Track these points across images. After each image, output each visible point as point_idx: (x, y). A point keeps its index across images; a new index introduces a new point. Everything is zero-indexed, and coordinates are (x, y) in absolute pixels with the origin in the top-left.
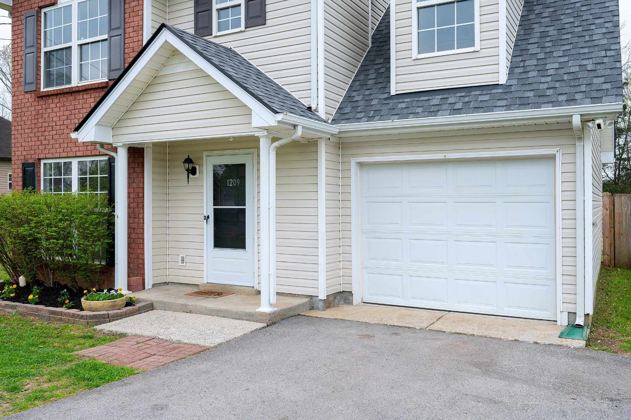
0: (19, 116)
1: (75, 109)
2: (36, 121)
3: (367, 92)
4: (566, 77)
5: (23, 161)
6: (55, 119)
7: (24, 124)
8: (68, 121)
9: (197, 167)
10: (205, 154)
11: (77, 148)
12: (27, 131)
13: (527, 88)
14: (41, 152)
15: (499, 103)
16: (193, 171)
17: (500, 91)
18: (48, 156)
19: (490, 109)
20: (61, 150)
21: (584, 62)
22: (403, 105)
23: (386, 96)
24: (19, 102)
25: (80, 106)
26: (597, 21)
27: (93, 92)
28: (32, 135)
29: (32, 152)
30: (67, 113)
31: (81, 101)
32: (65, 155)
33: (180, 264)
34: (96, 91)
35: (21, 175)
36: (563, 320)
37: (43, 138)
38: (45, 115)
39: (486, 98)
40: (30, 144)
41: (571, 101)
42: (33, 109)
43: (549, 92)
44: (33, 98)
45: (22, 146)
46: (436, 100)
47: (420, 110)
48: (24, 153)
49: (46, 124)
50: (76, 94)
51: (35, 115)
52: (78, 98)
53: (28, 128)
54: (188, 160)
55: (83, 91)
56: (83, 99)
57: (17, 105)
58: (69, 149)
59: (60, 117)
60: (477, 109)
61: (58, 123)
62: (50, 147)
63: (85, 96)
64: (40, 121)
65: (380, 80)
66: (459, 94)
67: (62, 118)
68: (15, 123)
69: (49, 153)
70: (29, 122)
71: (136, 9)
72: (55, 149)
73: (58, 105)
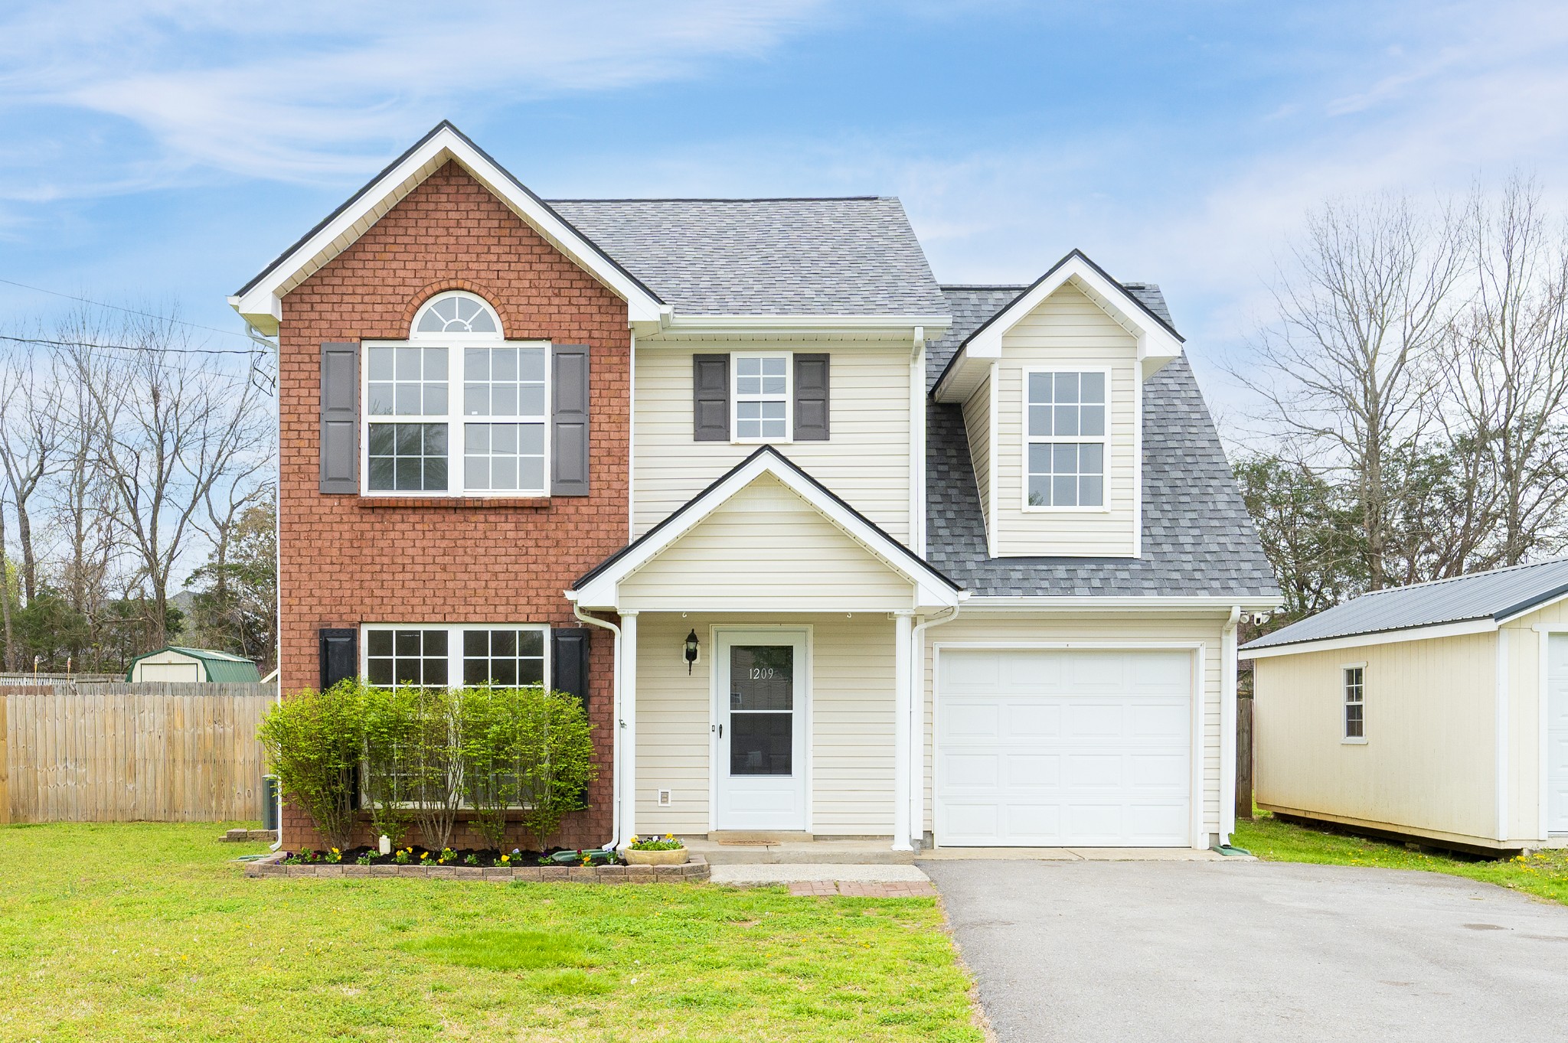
0: (302, 538)
1: (464, 538)
2: (356, 552)
3: (949, 549)
4: (1208, 557)
5: (318, 627)
6: (410, 551)
7: (320, 554)
8: (447, 558)
9: (698, 648)
10: (713, 628)
11: (471, 609)
12: (327, 568)
13: (1170, 566)
14: (369, 611)
15: (1146, 584)
16: (691, 655)
17: (1139, 567)
18: (390, 618)
19: (1138, 591)
20: (427, 609)
21: (1222, 540)
22: (1019, 575)
23: (982, 558)
24: (301, 510)
25: (479, 535)
26: (1213, 482)
27: (511, 512)
28: (344, 577)
29: (343, 609)
30: (444, 544)
31: (480, 526)
32: (440, 617)
33: (660, 804)
34: (519, 511)
35: (314, 651)
36: (1204, 842)
37: (373, 584)
38: (382, 542)
39: (1126, 575)
40: (339, 593)
41: (1227, 589)
42: (346, 527)
43: (1198, 575)
44: (346, 508)
45: (311, 595)
46: (1061, 571)
47: (1045, 584)
48: (319, 609)
49: (386, 560)
50: (467, 511)
51: (351, 541)
52: (473, 519)
53: (332, 563)
54: (692, 638)
55: (490, 508)
56: (486, 521)
57: (297, 517)
58: (448, 609)
59: (424, 549)
60: (1123, 590)
61: (418, 559)
62: (396, 601)
63: (492, 518)
64: (365, 551)
65: (958, 531)
66: (1087, 566)
67: (432, 551)
68: (291, 550)
69: (392, 613)
70: (335, 552)
71: (614, 386)
72: (410, 607)
73: (418, 527)
